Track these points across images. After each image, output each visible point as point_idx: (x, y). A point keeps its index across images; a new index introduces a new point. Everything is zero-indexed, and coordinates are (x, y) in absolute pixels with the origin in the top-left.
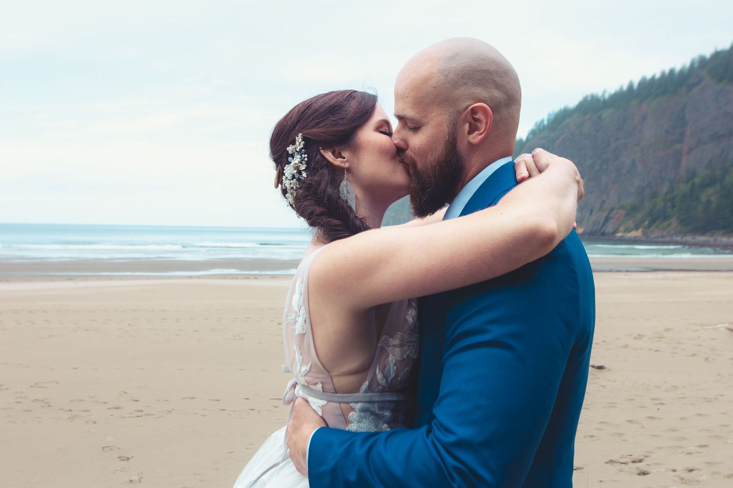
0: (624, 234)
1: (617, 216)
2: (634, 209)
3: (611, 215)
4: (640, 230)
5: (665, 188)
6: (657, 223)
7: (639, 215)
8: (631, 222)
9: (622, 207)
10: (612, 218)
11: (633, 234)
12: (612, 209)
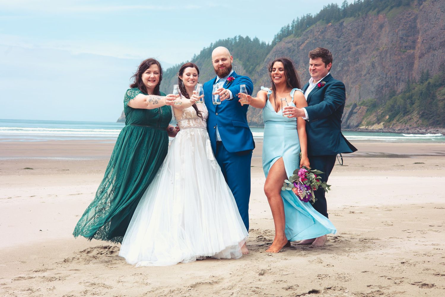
0: (367, 127)
1: (360, 111)
2: (374, 106)
3: (355, 111)
4: (382, 123)
5: (401, 87)
6: (397, 118)
7: (380, 111)
8: (372, 116)
9: (363, 104)
10: (356, 112)
11: (376, 127)
12: (355, 106)
